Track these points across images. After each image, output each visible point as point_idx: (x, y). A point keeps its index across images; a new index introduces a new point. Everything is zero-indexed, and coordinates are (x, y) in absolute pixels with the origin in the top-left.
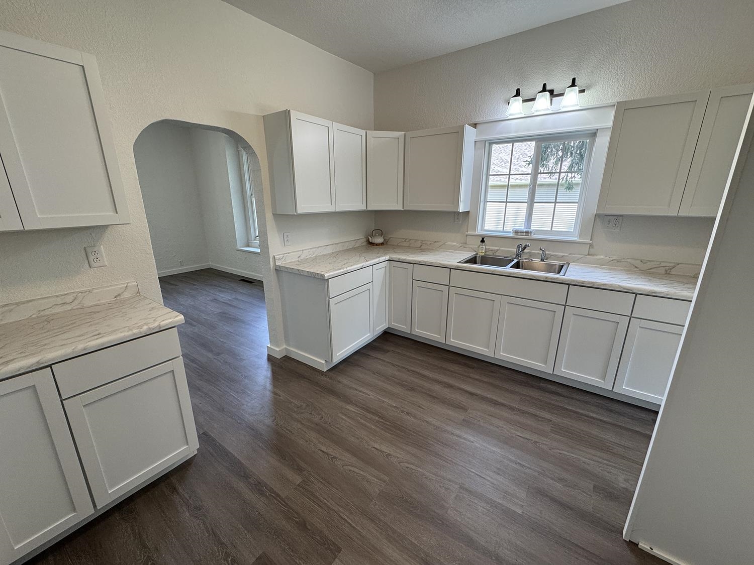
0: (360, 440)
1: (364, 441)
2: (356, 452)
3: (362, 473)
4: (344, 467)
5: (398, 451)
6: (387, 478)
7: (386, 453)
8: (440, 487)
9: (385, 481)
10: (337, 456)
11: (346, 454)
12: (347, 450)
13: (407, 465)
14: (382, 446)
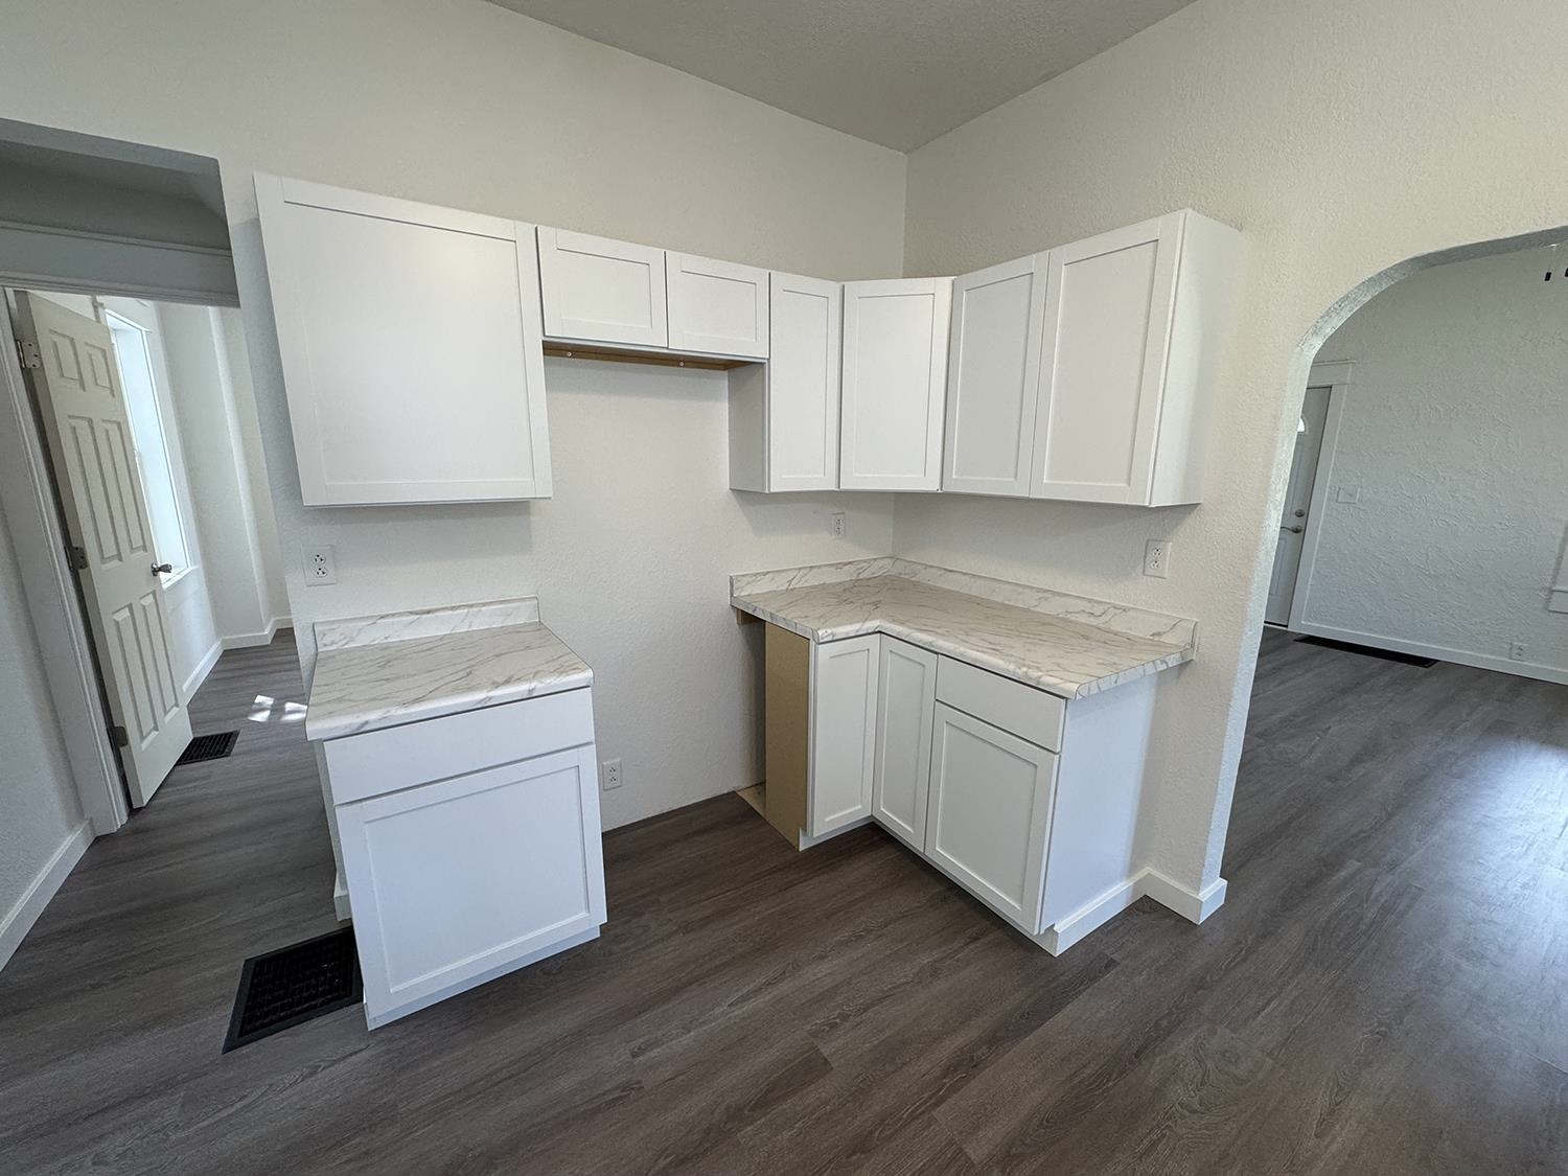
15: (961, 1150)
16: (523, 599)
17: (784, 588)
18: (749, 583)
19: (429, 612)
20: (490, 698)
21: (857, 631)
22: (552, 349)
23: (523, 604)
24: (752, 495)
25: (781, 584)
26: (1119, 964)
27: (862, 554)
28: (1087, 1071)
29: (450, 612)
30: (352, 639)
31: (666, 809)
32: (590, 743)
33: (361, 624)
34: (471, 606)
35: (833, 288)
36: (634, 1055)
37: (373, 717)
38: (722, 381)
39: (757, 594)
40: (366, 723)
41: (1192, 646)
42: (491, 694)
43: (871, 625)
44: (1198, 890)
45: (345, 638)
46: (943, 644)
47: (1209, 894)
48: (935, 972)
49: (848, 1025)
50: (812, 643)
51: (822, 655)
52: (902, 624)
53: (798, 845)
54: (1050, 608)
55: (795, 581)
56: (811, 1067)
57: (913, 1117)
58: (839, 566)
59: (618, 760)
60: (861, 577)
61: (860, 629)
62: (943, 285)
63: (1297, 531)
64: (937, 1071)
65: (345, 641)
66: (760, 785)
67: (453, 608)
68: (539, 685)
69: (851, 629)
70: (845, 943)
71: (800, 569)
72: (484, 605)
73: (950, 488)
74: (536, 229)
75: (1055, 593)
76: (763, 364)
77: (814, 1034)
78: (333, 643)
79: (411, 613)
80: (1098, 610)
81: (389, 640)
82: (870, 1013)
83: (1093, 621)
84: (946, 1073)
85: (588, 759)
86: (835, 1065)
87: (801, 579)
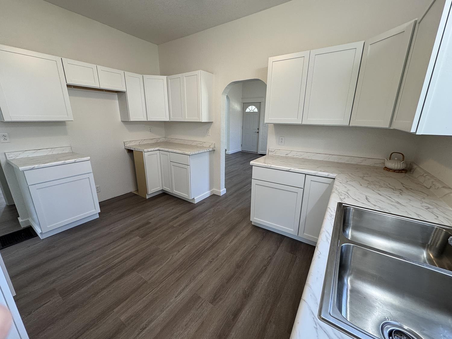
15: (173, 226)
16: (68, 147)
18: (129, 143)
20: (65, 162)
22: (68, 86)
24: (127, 122)
25: (137, 143)
27: (158, 137)
29: (46, 150)
30: (17, 156)
32: (91, 173)
33: (19, 153)
34: (52, 148)
35: (141, 76)
37: (36, 166)
38: (116, 96)
39: (131, 145)
40: (34, 167)
41: (215, 147)
42: (65, 161)
43: (157, 149)
44: (220, 190)
45: (15, 156)
46: (170, 150)
47: (223, 191)
48: (173, 209)
50: (143, 153)
51: (146, 155)
52: (163, 148)
53: (146, 198)
54: (194, 144)
55: (141, 142)
57: (165, 225)
58: (152, 139)
60: (158, 142)
61: (154, 150)
62: (165, 77)
63: (258, 133)
65: (16, 157)
66: (137, 190)
67: (47, 149)
68: (77, 160)
69: (152, 149)
71: (142, 140)
72: (56, 148)
73: (171, 120)
74: (61, 58)
75: (195, 141)
76: (125, 92)
78: (12, 157)
79: (35, 150)
80: (201, 143)
81: (29, 156)
82: (159, 216)
83: (201, 145)
85: (92, 176)
86: (151, 222)
87: (142, 142)
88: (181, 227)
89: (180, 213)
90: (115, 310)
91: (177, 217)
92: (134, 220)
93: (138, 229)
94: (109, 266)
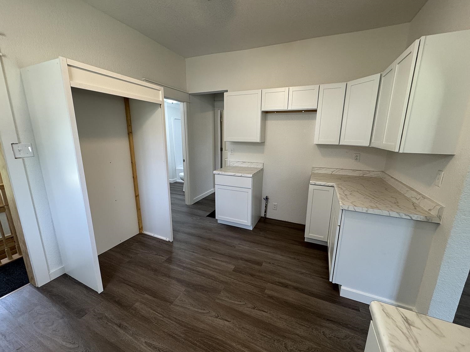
0: (241, 327)
1: (237, 326)
2: (242, 316)
3: (233, 302)
4: (245, 303)
5: (210, 322)
6: (217, 301)
7: (219, 318)
8: (185, 301)
9: (218, 299)
10: (253, 310)
11: (248, 313)
12: (247, 315)
13: (204, 312)
14: (223, 324)
15: (265, 289)
17: (330, 173)
18: (317, 170)
19: (245, 162)
21: (324, 184)
23: (261, 164)
26: (360, 312)
28: (309, 308)
31: (287, 221)
34: (252, 162)
36: (239, 244)
41: (439, 217)
43: (330, 184)
49: (272, 265)
51: (311, 188)
52: (339, 185)
53: (305, 240)
54: (408, 195)
55: (335, 172)
56: (259, 264)
57: (265, 280)
58: (354, 170)
59: (276, 204)
60: (364, 176)
61: (326, 184)
62: (378, 76)
64: (278, 281)
69: (322, 183)
70: (290, 257)
76: (316, 110)
77: (265, 261)
80: (418, 197)
82: (279, 267)
84: (278, 282)
85: (249, 191)
86: (262, 266)
87: (337, 172)
88: (269, 300)
89: (295, 284)
90: (146, 296)
91: (286, 286)
92: (260, 251)
93: (246, 261)
94: (193, 267)
